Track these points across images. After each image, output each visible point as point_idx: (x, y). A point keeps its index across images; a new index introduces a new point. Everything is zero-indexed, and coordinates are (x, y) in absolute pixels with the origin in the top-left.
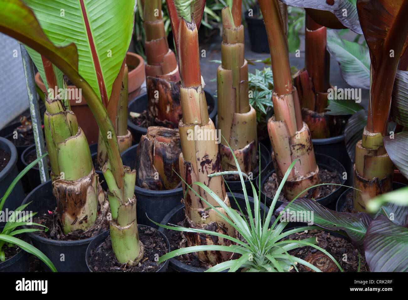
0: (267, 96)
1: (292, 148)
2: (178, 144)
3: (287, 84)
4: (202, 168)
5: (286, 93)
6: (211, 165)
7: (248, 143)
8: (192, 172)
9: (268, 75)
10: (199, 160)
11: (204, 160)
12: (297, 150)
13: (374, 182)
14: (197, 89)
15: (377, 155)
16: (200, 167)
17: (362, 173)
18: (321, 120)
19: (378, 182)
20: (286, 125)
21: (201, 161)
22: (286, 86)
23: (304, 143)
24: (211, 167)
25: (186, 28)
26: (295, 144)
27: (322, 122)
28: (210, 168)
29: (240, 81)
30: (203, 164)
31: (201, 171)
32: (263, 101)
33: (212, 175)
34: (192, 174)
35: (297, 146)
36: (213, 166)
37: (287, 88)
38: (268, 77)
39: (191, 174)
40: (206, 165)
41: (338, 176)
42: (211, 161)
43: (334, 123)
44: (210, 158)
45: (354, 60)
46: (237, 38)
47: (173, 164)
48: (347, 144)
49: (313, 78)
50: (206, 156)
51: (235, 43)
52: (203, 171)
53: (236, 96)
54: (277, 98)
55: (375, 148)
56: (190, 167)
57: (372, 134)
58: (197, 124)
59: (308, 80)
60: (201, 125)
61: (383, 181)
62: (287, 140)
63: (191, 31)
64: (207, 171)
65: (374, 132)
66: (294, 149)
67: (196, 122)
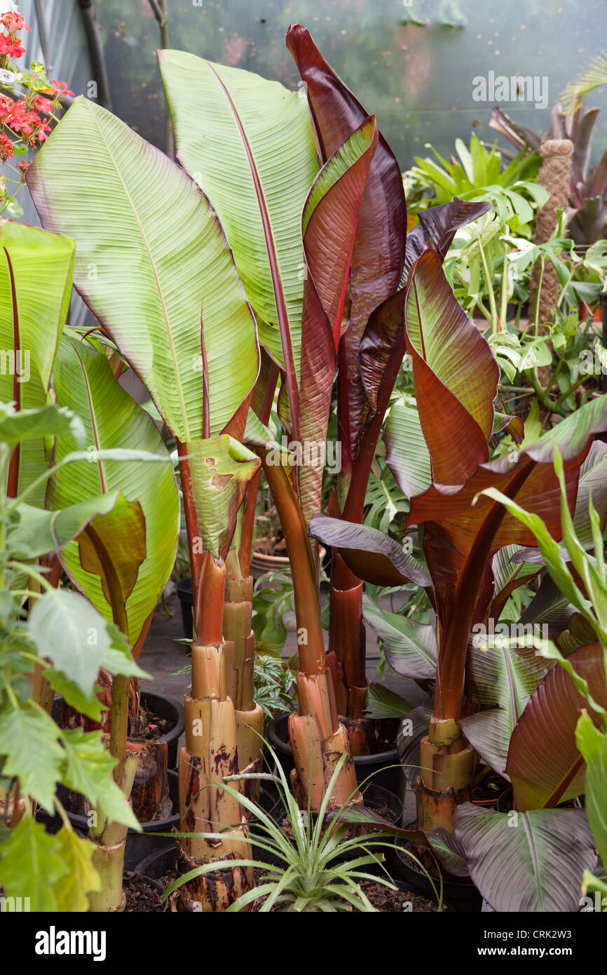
0: (271, 694)
1: (326, 758)
2: (153, 754)
3: (319, 658)
4: (217, 767)
5: (317, 672)
6: (228, 761)
7: (251, 760)
8: (201, 772)
9: (269, 664)
10: (213, 753)
11: (220, 753)
12: (333, 761)
13: (448, 793)
14: (217, 648)
15: (450, 754)
16: (213, 765)
17: (430, 783)
18: (357, 730)
19: (454, 794)
20: (318, 722)
21: (216, 754)
22: (318, 661)
23: (342, 750)
24: (228, 765)
25: (212, 565)
26: (329, 752)
27: (358, 733)
28: (227, 767)
29: (245, 659)
30: (217, 759)
31: (214, 770)
32: (266, 701)
33: (229, 777)
34: (201, 777)
35: (332, 755)
36: (231, 764)
37: (319, 664)
38: (270, 666)
39: (199, 777)
40: (222, 761)
41: (389, 812)
42: (229, 756)
43: (375, 736)
44: (228, 752)
45: (402, 637)
46: (244, 594)
47: (144, 786)
48: (402, 757)
49: (343, 664)
50: (223, 747)
51: (242, 601)
52: (217, 771)
53: (238, 682)
54: (305, 679)
55: (447, 742)
56: (200, 764)
57: (442, 722)
58: (215, 698)
59: (337, 665)
60: (219, 700)
61: (460, 791)
62: (318, 746)
63: (219, 568)
64: (222, 772)
65: (444, 718)
66: (328, 760)
67: (213, 695)
